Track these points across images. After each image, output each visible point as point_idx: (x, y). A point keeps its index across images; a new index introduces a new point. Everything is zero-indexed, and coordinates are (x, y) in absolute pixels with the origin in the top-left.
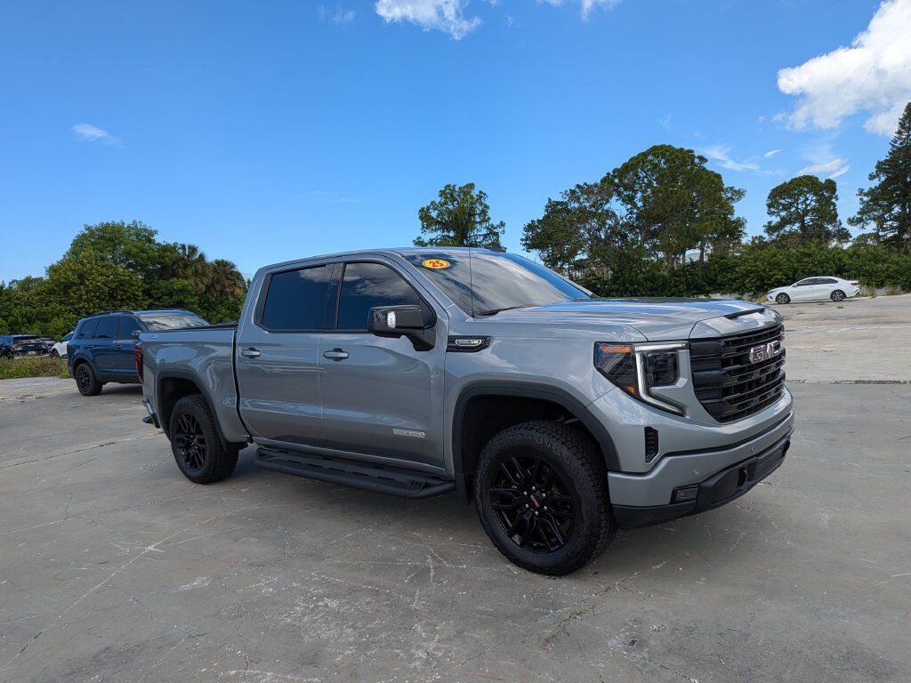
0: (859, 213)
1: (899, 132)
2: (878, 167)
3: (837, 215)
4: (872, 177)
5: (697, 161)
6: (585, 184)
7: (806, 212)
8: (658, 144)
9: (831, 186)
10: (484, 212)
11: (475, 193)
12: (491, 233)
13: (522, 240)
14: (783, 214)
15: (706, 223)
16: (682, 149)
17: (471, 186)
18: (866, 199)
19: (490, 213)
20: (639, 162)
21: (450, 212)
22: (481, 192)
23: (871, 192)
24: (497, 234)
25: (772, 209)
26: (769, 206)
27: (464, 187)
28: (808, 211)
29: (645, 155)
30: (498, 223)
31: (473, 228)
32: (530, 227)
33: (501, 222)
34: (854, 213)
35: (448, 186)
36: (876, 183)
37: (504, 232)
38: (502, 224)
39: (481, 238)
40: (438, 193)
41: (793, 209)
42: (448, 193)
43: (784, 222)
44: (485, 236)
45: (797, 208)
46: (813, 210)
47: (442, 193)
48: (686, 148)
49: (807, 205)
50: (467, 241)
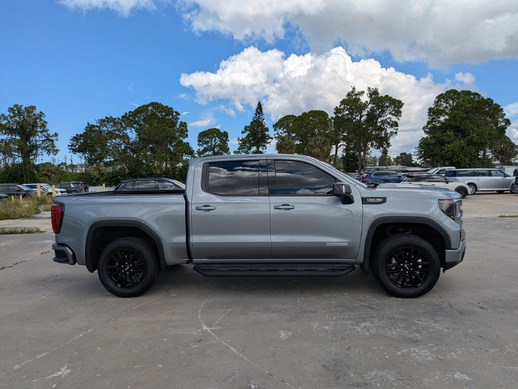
0: (238, 149)
1: (256, 114)
2: (245, 128)
3: (229, 149)
4: (243, 133)
5: (174, 114)
6: (111, 117)
7: (215, 146)
8: (155, 101)
9: (226, 135)
10: (43, 126)
11: (37, 112)
12: (48, 139)
13: (69, 146)
14: (205, 146)
15: (181, 147)
16: (167, 107)
17: (33, 108)
18: (240, 142)
19: (48, 127)
20: (145, 110)
21: (18, 123)
22: (41, 113)
23: (242, 140)
24: (52, 141)
25: (200, 143)
26: (199, 141)
27: (28, 108)
28: (217, 146)
29: (148, 106)
30: (54, 134)
31: (34, 135)
32: (76, 139)
33: (56, 133)
34: (236, 149)
35: (15, 106)
36: (245, 135)
37: (57, 140)
38: (56, 135)
39: (41, 142)
40: (7, 109)
41: (210, 144)
42: (16, 110)
43: (205, 150)
44: (43, 141)
45: (211, 144)
46: (219, 145)
47: (11, 110)
48: (169, 107)
49: (216, 143)
50: (30, 143)
